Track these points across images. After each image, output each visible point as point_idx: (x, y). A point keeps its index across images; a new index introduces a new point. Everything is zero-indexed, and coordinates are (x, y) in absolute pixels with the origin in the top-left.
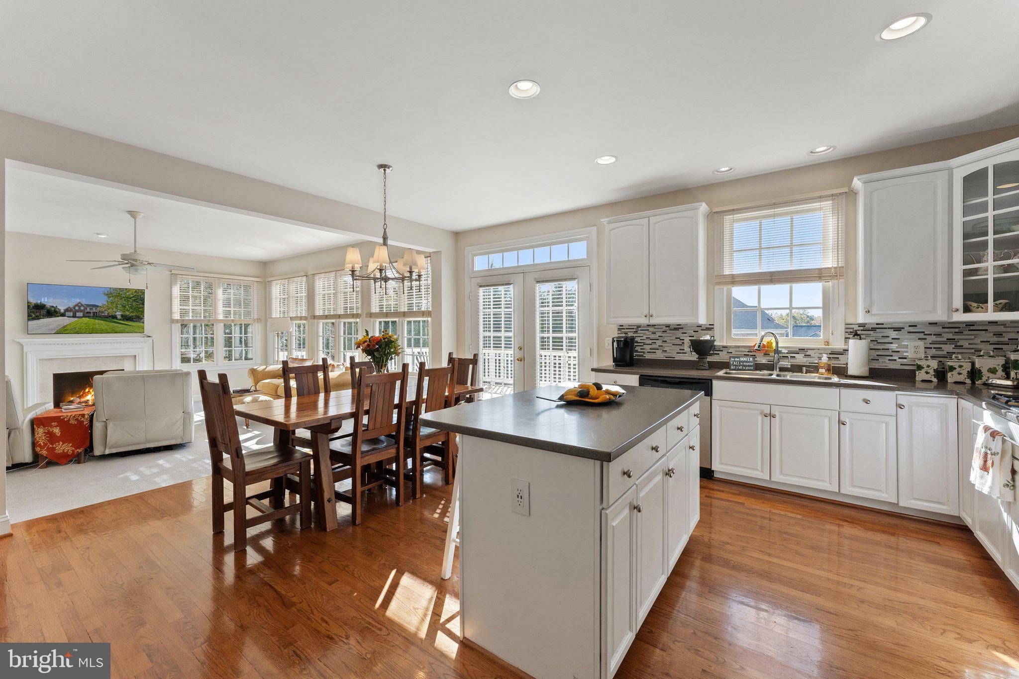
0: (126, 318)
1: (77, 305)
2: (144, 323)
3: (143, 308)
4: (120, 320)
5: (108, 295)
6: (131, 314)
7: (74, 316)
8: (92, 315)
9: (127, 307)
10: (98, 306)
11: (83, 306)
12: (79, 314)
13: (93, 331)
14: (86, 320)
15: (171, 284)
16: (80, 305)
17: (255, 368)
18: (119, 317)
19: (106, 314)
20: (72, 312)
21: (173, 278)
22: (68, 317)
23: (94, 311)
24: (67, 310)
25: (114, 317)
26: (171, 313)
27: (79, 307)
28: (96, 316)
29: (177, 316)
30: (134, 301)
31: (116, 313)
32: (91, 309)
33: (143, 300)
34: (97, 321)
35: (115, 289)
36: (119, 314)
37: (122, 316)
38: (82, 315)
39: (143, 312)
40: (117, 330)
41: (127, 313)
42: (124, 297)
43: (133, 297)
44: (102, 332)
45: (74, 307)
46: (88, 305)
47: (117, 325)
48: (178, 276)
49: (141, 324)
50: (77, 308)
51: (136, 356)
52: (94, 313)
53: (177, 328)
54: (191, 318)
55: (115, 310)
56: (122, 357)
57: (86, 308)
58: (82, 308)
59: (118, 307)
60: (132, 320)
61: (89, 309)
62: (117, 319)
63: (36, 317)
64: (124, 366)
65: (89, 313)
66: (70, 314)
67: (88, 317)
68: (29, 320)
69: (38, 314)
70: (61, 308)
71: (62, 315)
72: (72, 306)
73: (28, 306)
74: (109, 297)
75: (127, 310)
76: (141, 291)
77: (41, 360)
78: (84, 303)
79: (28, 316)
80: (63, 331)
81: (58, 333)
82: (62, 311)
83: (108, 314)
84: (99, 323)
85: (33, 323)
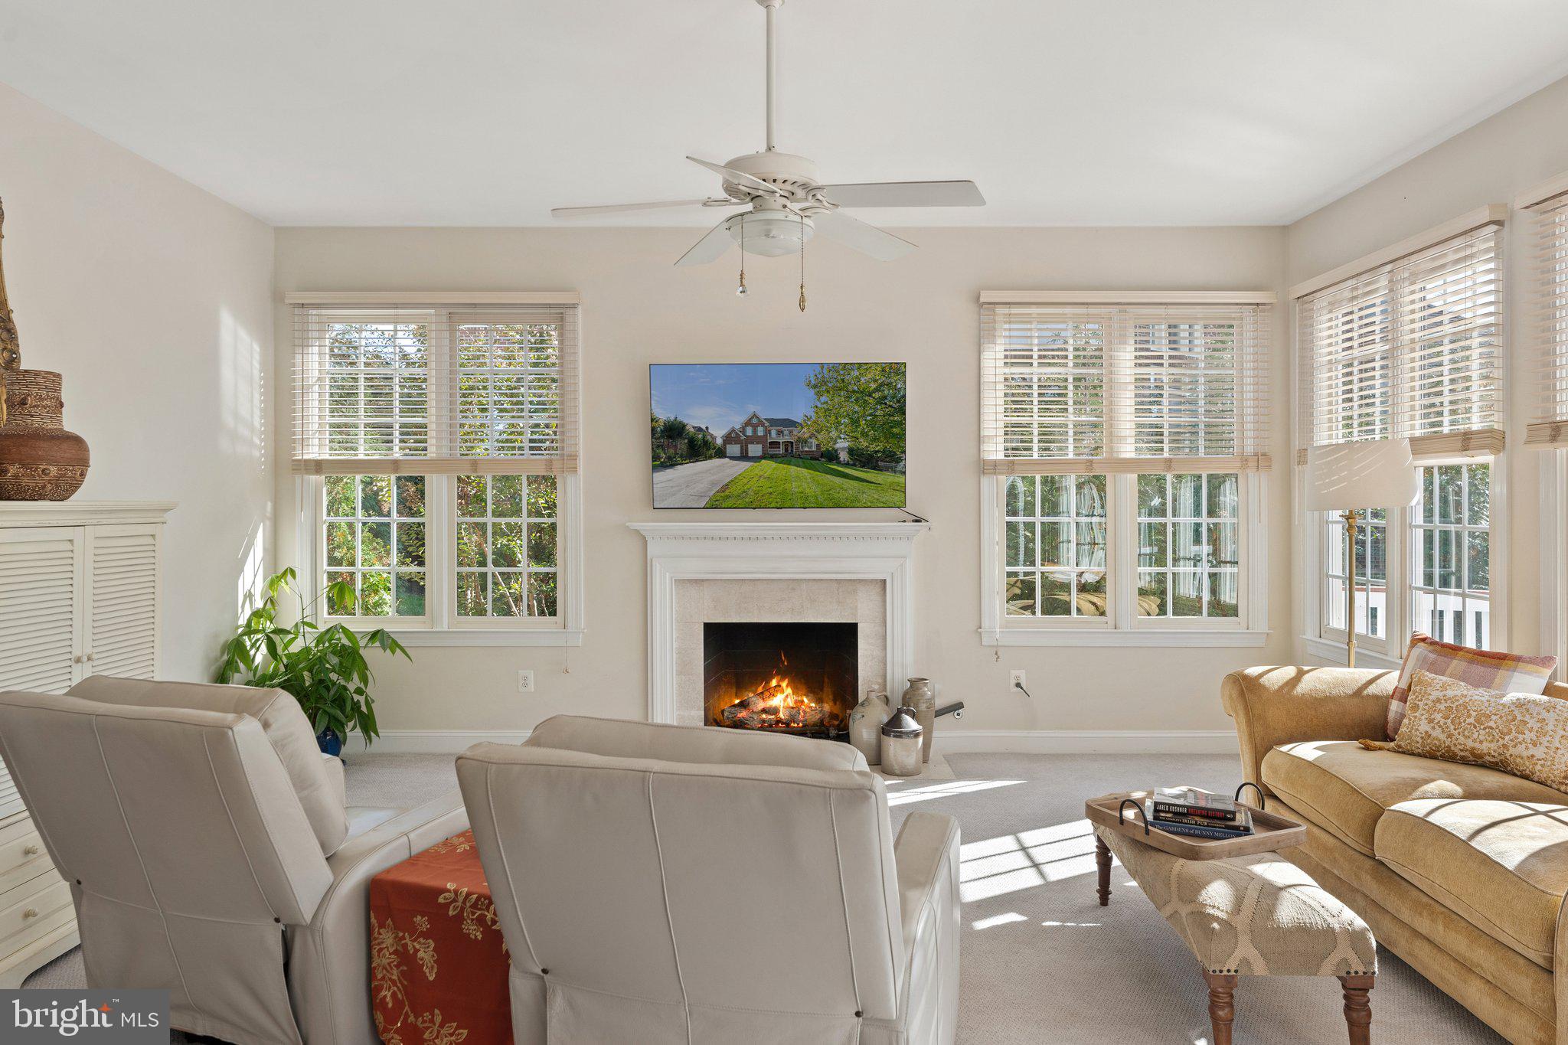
0: (863, 459)
1: (748, 423)
2: (905, 473)
3: (902, 424)
4: (847, 465)
5: (815, 386)
6: (873, 447)
7: (744, 457)
8: (781, 451)
9: (862, 422)
10: (790, 423)
11: (763, 425)
12: (755, 450)
13: (782, 501)
14: (768, 466)
15: (982, 338)
16: (755, 421)
17: (1253, 671)
18: (844, 456)
19: (814, 449)
20: (739, 445)
21: (985, 318)
22: (732, 458)
23: (787, 438)
24: (728, 439)
25: (832, 456)
26: (979, 440)
27: (755, 427)
28: (790, 453)
29: (995, 450)
30: (881, 402)
31: (836, 442)
32: (780, 433)
33: (901, 399)
34: (794, 470)
35: (834, 367)
36: (842, 444)
37: (850, 452)
38: (760, 454)
39: (902, 437)
40: (842, 495)
41: (863, 444)
42: (854, 391)
43: (877, 390)
44: (805, 503)
45: (743, 432)
46: (774, 422)
47: (838, 480)
48: (1000, 310)
49: (899, 478)
50: (749, 431)
51: (885, 583)
52: (789, 445)
53: (994, 489)
54: (1071, 456)
55: (834, 434)
56: (850, 585)
57: (768, 432)
58: (760, 431)
59: (839, 423)
60: (876, 467)
61: (774, 433)
62: (839, 463)
63: (669, 458)
64: (857, 611)
65: (774, 444)
66: (734, 449)
67: (772, 457)
68: (655, 469)
69: (671, 451)
70: (718, 434)
71: (721, 453)
72: (738, 427)
73: (653, 429)
74: (819, 394)
75: (864, 434)
76: (897, 370)
77: (681, 582)
78: (763, 416)
79: (655, 458)
80: (723, 500)
81: (713, 505)
82: (719, 441)
83: (818, 446)
84: (799, 477)
85: (662, 476)
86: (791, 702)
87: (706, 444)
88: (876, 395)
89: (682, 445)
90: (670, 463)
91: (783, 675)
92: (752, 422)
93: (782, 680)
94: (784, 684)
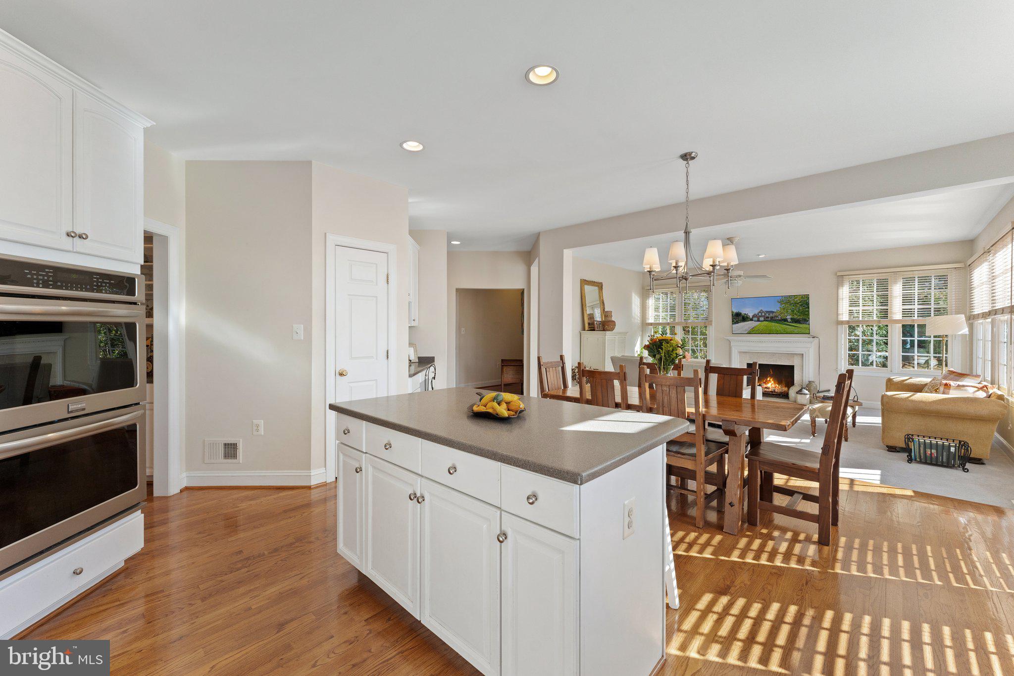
0: (795, 321)
1: (759, 312)
2: (809, 324)
3: (808, 311)
4: (790, 323)
5: (780, 302)
6: (800, 318)
7: (758, 321)
8: (770, 319)
9: (795, 311)
10: (773, 312)
11: (764, 312)
13: (770, 332)
14: (766, 323)
15: (839, 285)
18: (789, 320)
20: (757, 318)
21: (840, 280)
22: (755, 321)
24: (754, 316)
25: (786, 320)
26: (837, 315)
28: (773, 320)
29: (845, 317)
30: (801, 305)
31: (786, 317)
32: (770, 314)
33: (808, 304)
34: (773, 324)
35: (786, 297)
36: (788, 317)
37: (791, 319)
38: (763, 320)
39: (808, 314)
40: (788, 331)
41: (796, 317)
42: (793, 303)
43: (800, 302)
44: (778, 333)
45: (758, 314)
46: (767, 312)
47: (788, 327)
48: (844, 277)
49: (807, 326)
50: (760, 314)
51: (803, 354)
52: (772, 317)
53: (844, 329)
54: (861, 319)
55: (786, 314)
56: (793, 355)
57: (765, 314)
58: (763, 314)
59: (788, 311)
60: (800, 323)
61: (767, 315)
62: (788, 322)
63: (737, 321)
64: (795, 362)
65: (768, 317)
66: (756, 319)
67: (767, 321)
68: (733, 324)
69: (737, 320)
70: (751, 315)
71: (752, 320)
72: (756, 313)
73: (732, 314)
74: (781, 304)
75: (795, 314)
76: (807, 297)
77: (740, 352)
78: (764, 310)
79: (733, 321)
80: (751, 332)
81: (749, 333)
82: (751, 317)
83: (781, 318)
84: (774, 326)
85: (734, 326)
86: (773, 386)
87: (747, 318)
88: (800, 304)
89: (740, 318)
90: (737, 322)
91: (771, 377)
92: (761, 312)
93: (771, 378)
94: (771, 380)
